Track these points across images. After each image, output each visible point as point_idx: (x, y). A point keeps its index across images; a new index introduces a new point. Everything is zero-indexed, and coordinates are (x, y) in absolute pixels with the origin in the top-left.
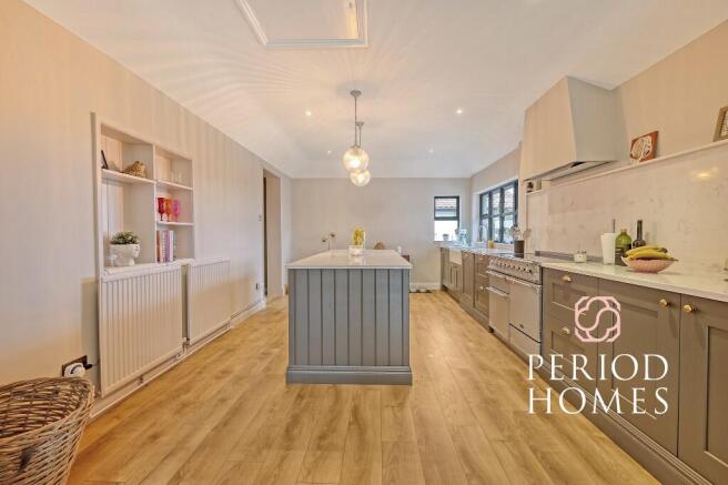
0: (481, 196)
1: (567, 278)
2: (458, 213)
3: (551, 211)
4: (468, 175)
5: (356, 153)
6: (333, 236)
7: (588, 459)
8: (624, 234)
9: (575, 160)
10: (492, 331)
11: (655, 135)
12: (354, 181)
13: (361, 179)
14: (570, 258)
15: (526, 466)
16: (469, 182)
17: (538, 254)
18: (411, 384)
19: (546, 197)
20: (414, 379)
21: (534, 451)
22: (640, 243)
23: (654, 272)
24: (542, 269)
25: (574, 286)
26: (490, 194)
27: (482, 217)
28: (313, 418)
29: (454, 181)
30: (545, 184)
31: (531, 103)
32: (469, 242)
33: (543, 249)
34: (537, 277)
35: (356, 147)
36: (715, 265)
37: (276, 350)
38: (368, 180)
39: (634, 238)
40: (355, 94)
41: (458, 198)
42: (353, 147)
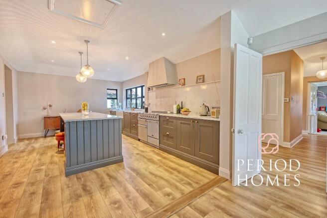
0: (127, 90)
1: (168, 118)
2: (117, 96)
3: (156, 98)
4: (122, 81)
5: (88, 68)
6: (50, 106)
7: (178, 164)
8: (179, 105)
9: (166, 83)
10: (139, 140)
11: (184, 79)
12: (78, 80)
13: (82, 79)
14: (166, 113)
15: (166, 170)
16: (122, 84)
17: (152, 112)
18: (123, 161)
19: (155, 93)
20: (124, 160)
21: (166, 166)
22: (182, 108)
23: (187, 115)
24: (159, 116)
25: (170, 120)
26: (131, 89)
27: (127, 98)
28: (92, 182)
29: (115, 83)
30: (154, 89)
31: (152, 61)
32: (122, 108)
33: (154, 110)
34: (158, 119)
35: (87, 66)
36: (197, 113)
37: (43, 167)
38: (85, 80)
39: (181, 106)
40: (87, 42)
41: (117, 90)
42: (86, 66)
